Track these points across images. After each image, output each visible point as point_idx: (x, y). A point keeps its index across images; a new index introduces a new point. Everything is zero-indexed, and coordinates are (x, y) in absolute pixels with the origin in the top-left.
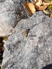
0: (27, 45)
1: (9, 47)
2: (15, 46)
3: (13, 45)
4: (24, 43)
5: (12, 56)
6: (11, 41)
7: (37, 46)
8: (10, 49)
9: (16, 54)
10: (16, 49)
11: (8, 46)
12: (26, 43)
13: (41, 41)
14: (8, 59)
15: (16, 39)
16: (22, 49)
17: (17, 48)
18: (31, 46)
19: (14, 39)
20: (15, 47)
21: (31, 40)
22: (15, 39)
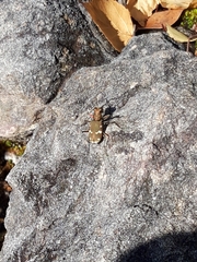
0: (102, 177)
1: (30, 184)
2: (54, 179)
3: (46, 177)
4: (90, 169)
5: (42, 223)
6: (37, 158)
7: (147, 180)
8: (31, 192)
10: (56, 193)
11: (23, 182)
12: (98, 166)
13: (160, 159)
15: (58, 152)
16: (82, 194)
17: (63, 190)
18: (122, 181)
19: (48, 150)
20: (53, 184)
21: (118, 156)
22: (55, 153)
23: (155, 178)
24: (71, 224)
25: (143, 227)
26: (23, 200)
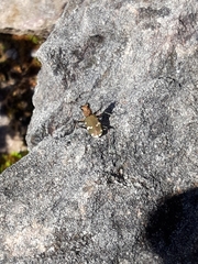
0: (128, 52)
1: (59, 59)
2: (82, 55)
3: (75, 53)
4: (116, 45)
5: (69, 96)
6: (66, 34)
7: (172, 54)
8: (60, 66)
9: (87, 88)
10: (84, 68)
11: (52, 56)
12: (125, 43)
13: (186, 35)
14: (52, 107)
15: (86, 27)
16: (109, 69)
17: (90, 65)
18: (148, 55)
19: (77, 26)
20: (81, 60)
21: (145, 32)
23: (180, 51)
24: (97, 98)
25: (166, 97)
26: (51, 74)
